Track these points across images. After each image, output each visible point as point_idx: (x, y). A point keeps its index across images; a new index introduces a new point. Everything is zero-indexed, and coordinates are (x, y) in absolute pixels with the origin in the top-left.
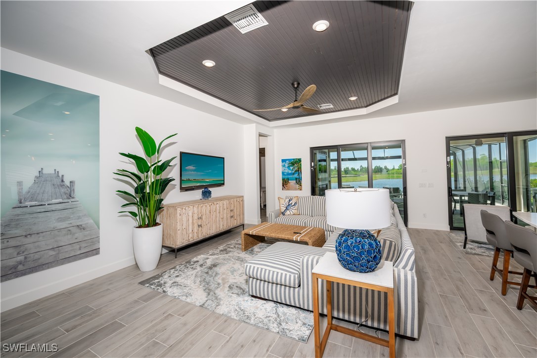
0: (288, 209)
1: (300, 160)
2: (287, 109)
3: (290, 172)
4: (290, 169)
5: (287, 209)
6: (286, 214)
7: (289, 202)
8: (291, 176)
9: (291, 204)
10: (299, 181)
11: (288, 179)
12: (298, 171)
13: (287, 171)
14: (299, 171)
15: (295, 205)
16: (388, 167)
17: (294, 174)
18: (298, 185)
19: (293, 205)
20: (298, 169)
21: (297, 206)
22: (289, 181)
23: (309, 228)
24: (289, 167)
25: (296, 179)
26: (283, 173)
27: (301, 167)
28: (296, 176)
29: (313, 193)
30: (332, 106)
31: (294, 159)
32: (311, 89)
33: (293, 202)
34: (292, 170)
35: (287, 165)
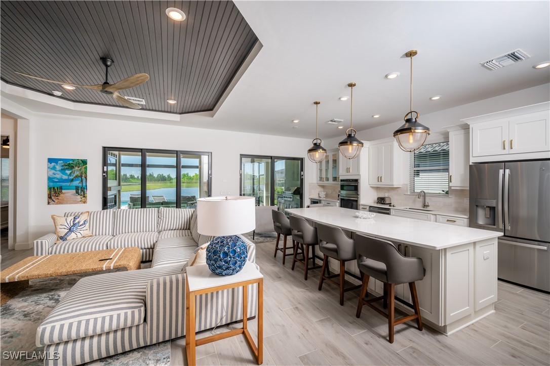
0: (73, 231)
1: (84, 162)
2: (75, 88)
3: (65, 177)
4: (66, 174)
5: (70, 230)
6: (68, 238)
7: (74, 221)
8: (68, 184)
9: (79, 222)
10: (81, 191)
11: (61, 188)
12: (81, 176)
13: (59, 175)
14: (83, 176)
15: (84, 223)
16: (171, 176)
17: (72, 180)
18: (79, 197)
19: (81, 223)
20: (82, 173)
21: (87, 225)
22: (63, 191)
23: (119, 251)
24: (63, 170)
25: (77, 188)
26: (50, 179)
27: (86, 173)
28: (76, 183)
29: (105, 205)
30: (143, 103)
31: (73, 160)
32: (141, 78)
33: (82, 219)
34: (70, 175)
35: (58, 168)
